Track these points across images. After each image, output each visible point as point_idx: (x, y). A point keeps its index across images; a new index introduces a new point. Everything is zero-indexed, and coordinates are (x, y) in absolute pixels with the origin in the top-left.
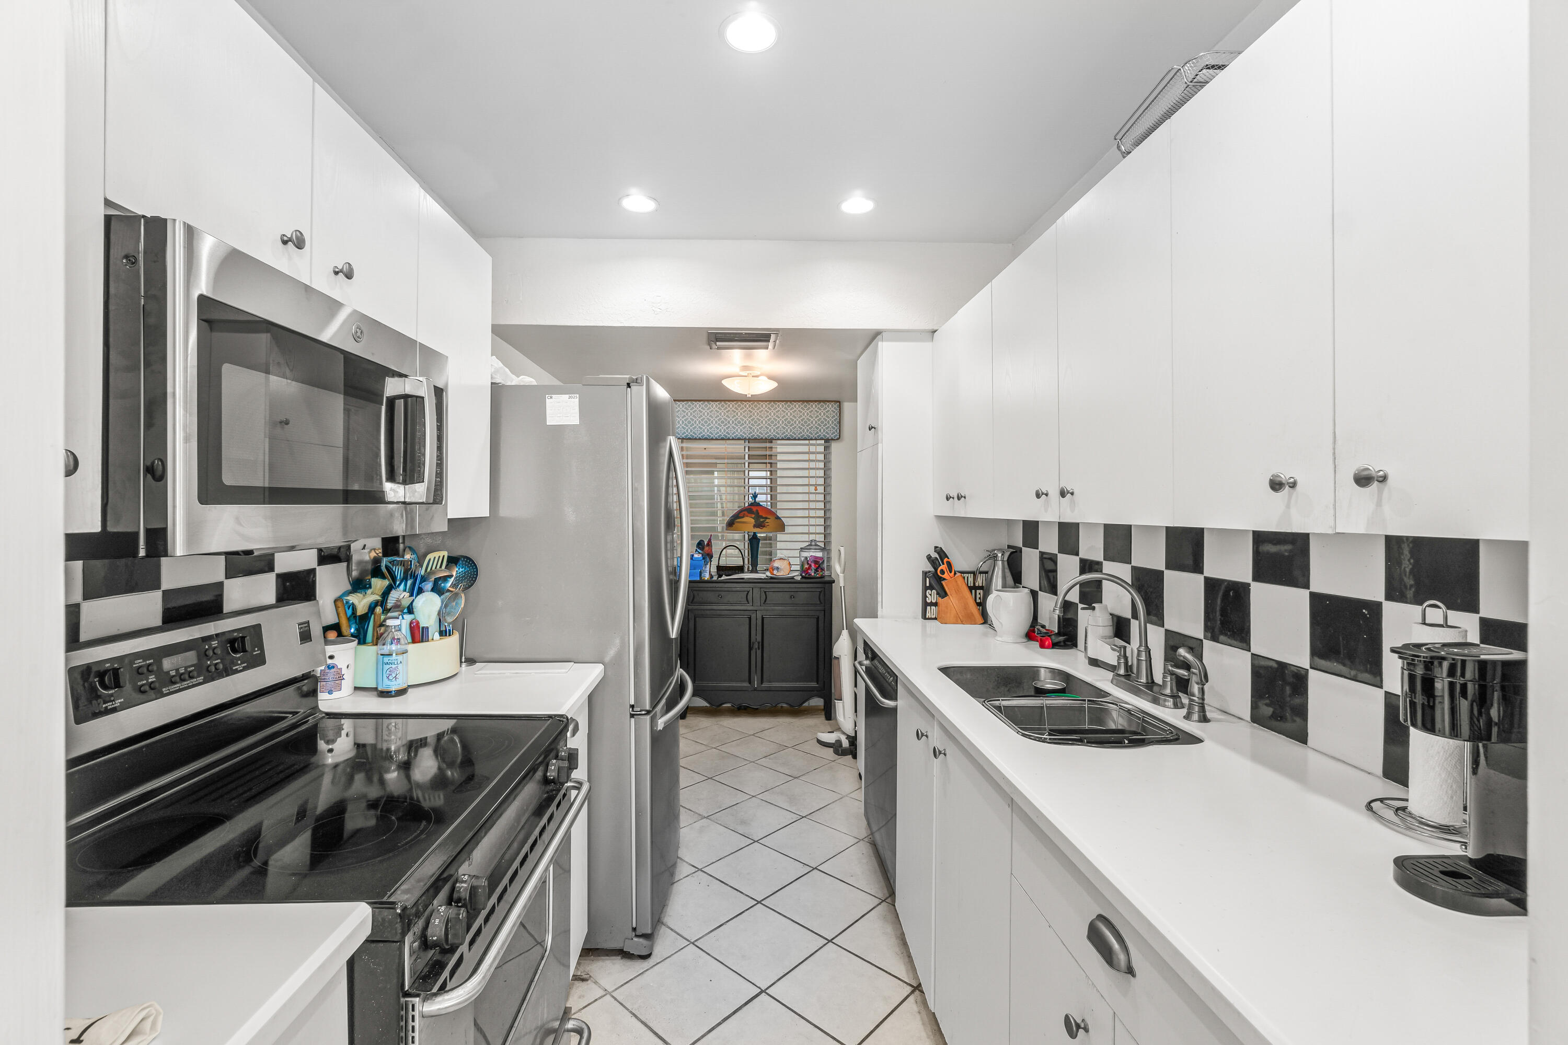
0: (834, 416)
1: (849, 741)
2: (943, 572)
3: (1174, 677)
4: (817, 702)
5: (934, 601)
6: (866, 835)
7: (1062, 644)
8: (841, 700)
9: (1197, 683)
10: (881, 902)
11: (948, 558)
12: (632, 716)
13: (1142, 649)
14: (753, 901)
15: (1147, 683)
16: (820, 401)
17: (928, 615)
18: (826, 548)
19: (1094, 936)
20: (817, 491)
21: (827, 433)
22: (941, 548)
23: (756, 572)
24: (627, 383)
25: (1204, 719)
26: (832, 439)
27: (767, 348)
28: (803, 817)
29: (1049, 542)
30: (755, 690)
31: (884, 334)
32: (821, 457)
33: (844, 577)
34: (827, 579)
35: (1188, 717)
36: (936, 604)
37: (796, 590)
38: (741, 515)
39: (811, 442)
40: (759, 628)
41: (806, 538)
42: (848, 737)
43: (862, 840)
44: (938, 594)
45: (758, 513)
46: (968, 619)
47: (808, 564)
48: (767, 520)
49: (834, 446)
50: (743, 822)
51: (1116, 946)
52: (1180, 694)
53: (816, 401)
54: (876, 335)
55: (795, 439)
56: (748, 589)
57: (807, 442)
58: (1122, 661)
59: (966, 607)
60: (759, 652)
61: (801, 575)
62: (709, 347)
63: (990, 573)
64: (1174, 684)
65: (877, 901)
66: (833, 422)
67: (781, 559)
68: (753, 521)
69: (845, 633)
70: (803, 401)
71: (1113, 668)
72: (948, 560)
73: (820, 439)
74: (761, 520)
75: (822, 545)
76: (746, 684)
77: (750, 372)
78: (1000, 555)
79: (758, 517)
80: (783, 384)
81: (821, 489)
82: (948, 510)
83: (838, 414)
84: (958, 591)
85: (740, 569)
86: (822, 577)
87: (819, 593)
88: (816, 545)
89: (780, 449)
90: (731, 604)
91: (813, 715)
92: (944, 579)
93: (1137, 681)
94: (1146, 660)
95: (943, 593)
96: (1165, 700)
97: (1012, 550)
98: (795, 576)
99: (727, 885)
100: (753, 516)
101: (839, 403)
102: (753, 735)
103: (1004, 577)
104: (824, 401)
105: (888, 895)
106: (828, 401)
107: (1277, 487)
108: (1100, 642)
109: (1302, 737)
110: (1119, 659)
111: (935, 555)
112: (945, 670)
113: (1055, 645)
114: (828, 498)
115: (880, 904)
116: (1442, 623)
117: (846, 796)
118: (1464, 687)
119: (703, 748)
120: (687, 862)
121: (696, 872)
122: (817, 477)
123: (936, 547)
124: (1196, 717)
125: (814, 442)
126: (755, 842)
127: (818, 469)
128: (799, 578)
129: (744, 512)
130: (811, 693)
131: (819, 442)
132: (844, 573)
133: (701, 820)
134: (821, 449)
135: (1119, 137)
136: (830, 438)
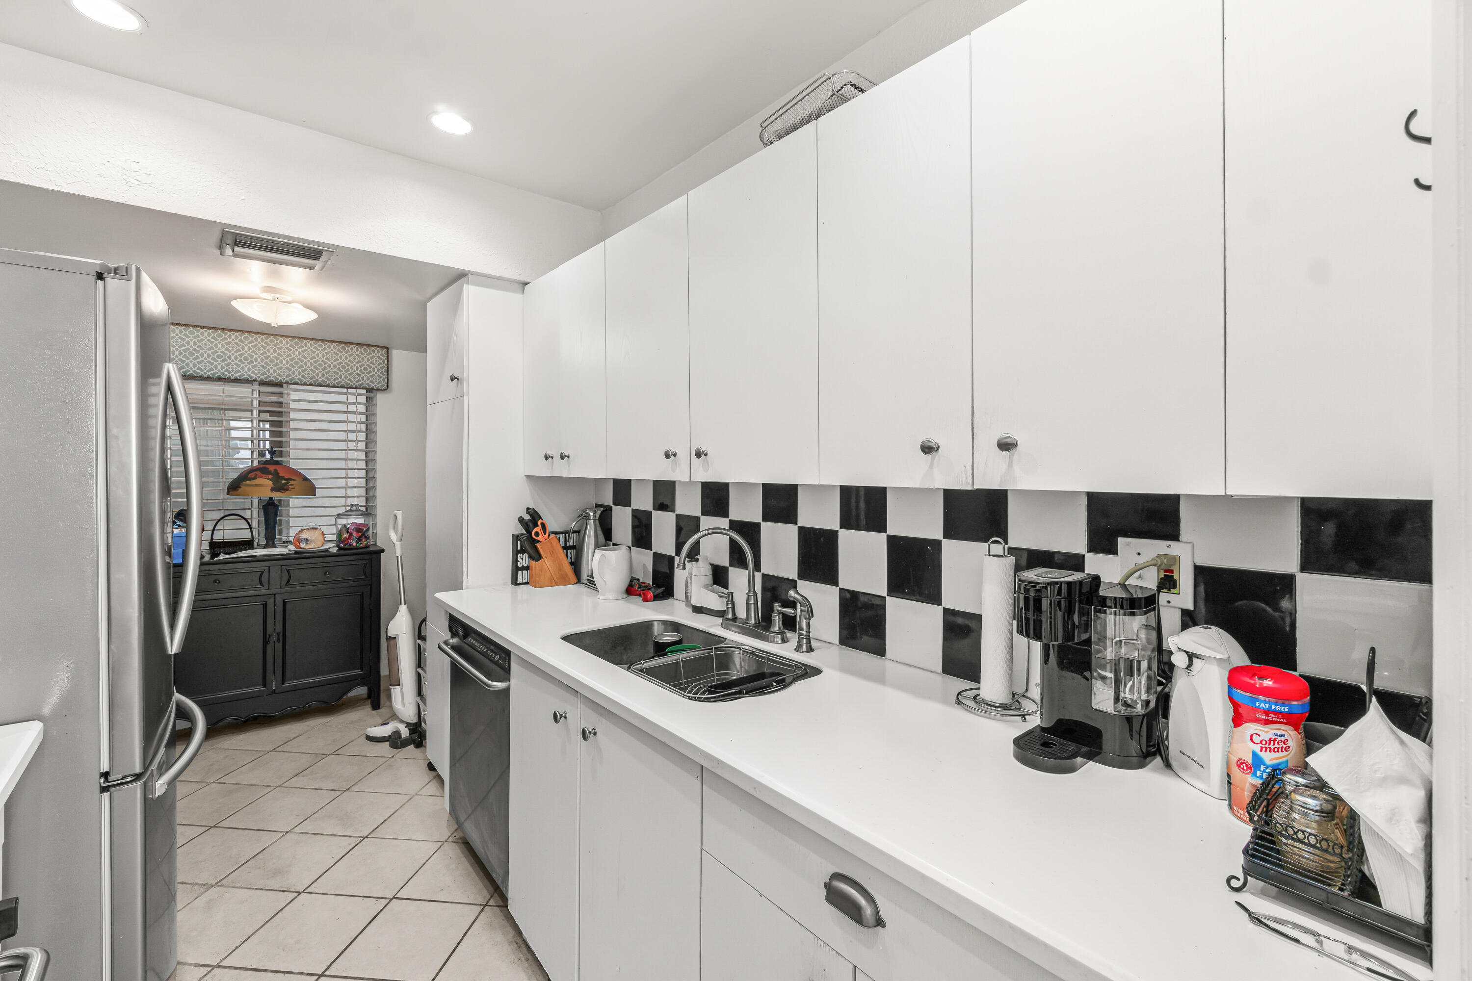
0: (380, 364)
1: (409, 729)
2: (537, 534)
3: (781, 616)
4: (361, 691)
5: (525, 565)
6: (450, 834)
7: (661, 595)
8: (399, 685)
9: (806, 619)
10: (483, 908)
11: (542, 520)
12: (104, 789)
13: (751, 593)
14: (312, 977)
15: (756, 623)
16: (362, 345)
17: (519, 580)
18: (368, 512)
19: (835, 898)
20: (358, 448)
21: (371, 381)
22: (534, 509)
23: (274, 546)
24: (97, 272)
25: (810, 649)
26: (378, 389)
27: (312, 268)
28: (364, 838)
29: (642, 500)
30: (274, 692)
31: (471, 277)
32: (362, 409)
33: (402, 545)
34: (372, 549)
35: (798, 649)
36: (527, 568)
37: (332, 564)
38: (252, 475)
39: (350, 390)
40: (279, 616)
41: (342, 502)
42: (408, 725)
43: (446, 841)
44: (530, 557)
45: (278, 474)
46: (562, 581)
47: (348, 532)
48: (292, 482)
49: (380, 399)
50: (277, 872)
51: (862, 901)
52: (785, 631)
53: (357, 344)
54: (460, 276)
55: (328, 386)
56: (262, 569)
57: (344, 390)
58: (730, 606)
59: (560, 568)
60: (279, 646)
61: (338, 546)
62: (218, 252)
63: (582, 533)
64: (781, 622)
65: (479, 908)
66: (379, 370)
67: (311, 529)
68: (270, 483)
69: (403, 609)
70: (340, 342)
71: (720, 614)
72: (542, 521)
73: (363, 388)
74: (283, 482)
75: (363, 509)
76: (260, 688)
77: (276, 295)
78: (592, 514)
79: (277, 478)
80: (325, 317)
81: (362, 446)
82: (544, 470)
83: (386, 362)
84: (553, 553)
85: (248, 544)
86: (367, 547)
87: (364, 565)
88: (358, 510)
89: (294, 395)
90: (236, 590)
91: (354, 708)
92: (538, 541)
93: (748, 623)
94: (754, 604)
95: (536, 556)
96: (774, 637)
97: (603, 509)
98: (329, 548)
99: (265, 971)
100: (270, 477)
101: (387, 349)
102: (274, 750)
103: (596, 536)
104: (368, 345)
105: (489, 897)
106: (373, 346)
107: (927, 450)
108: (704, 591)
109: (881, 651)
110: (727, 604)
111: (527, 517)
112: (566, 638)
113: (657, 597)
114: (371, 456)
115: (482, 911)
116: (1002, 554)
117: (416, 795)
118: (1059, 603)
119: (195, 786)
120: (191, 964)
121: (209, 972)
122: (358, 432)
123: (528, 509)
124: (804, 648)
125: (354, 391)
126: (300, 893)
127: (359, 422)
128: (335, 550)
129: (256, 472)
130: (352, 682)
131: (360, 391)
132: (401, 541)
133: (206, 891)
134: (363, 399)
135: (764, 125)
136: (375, 388)
